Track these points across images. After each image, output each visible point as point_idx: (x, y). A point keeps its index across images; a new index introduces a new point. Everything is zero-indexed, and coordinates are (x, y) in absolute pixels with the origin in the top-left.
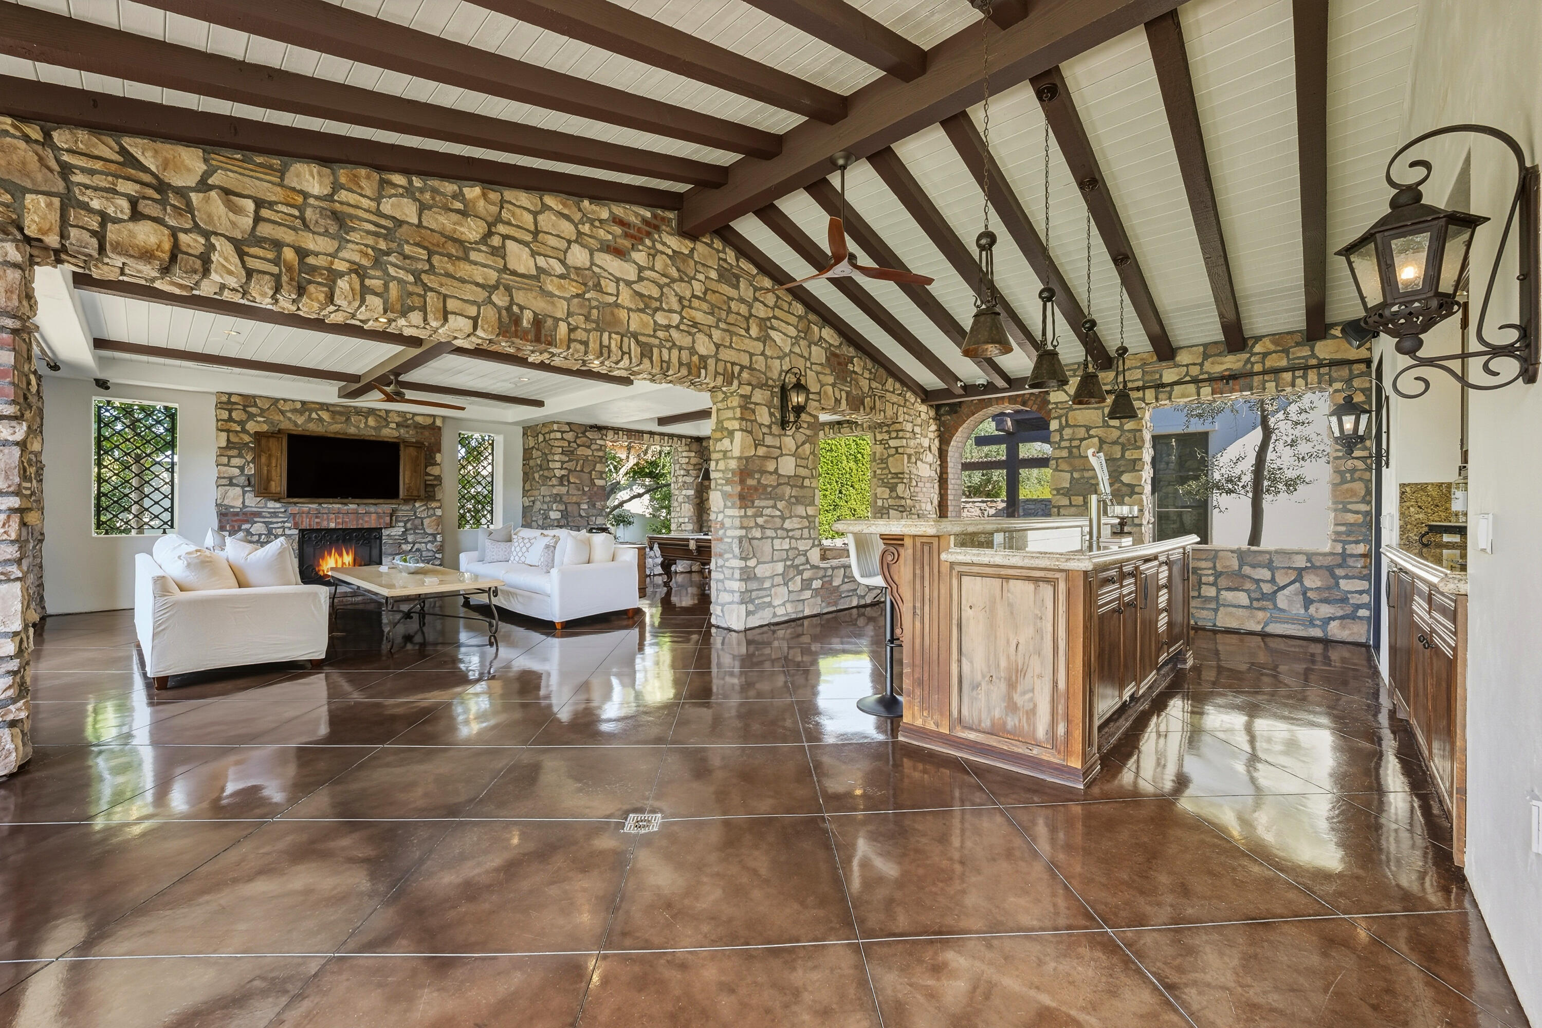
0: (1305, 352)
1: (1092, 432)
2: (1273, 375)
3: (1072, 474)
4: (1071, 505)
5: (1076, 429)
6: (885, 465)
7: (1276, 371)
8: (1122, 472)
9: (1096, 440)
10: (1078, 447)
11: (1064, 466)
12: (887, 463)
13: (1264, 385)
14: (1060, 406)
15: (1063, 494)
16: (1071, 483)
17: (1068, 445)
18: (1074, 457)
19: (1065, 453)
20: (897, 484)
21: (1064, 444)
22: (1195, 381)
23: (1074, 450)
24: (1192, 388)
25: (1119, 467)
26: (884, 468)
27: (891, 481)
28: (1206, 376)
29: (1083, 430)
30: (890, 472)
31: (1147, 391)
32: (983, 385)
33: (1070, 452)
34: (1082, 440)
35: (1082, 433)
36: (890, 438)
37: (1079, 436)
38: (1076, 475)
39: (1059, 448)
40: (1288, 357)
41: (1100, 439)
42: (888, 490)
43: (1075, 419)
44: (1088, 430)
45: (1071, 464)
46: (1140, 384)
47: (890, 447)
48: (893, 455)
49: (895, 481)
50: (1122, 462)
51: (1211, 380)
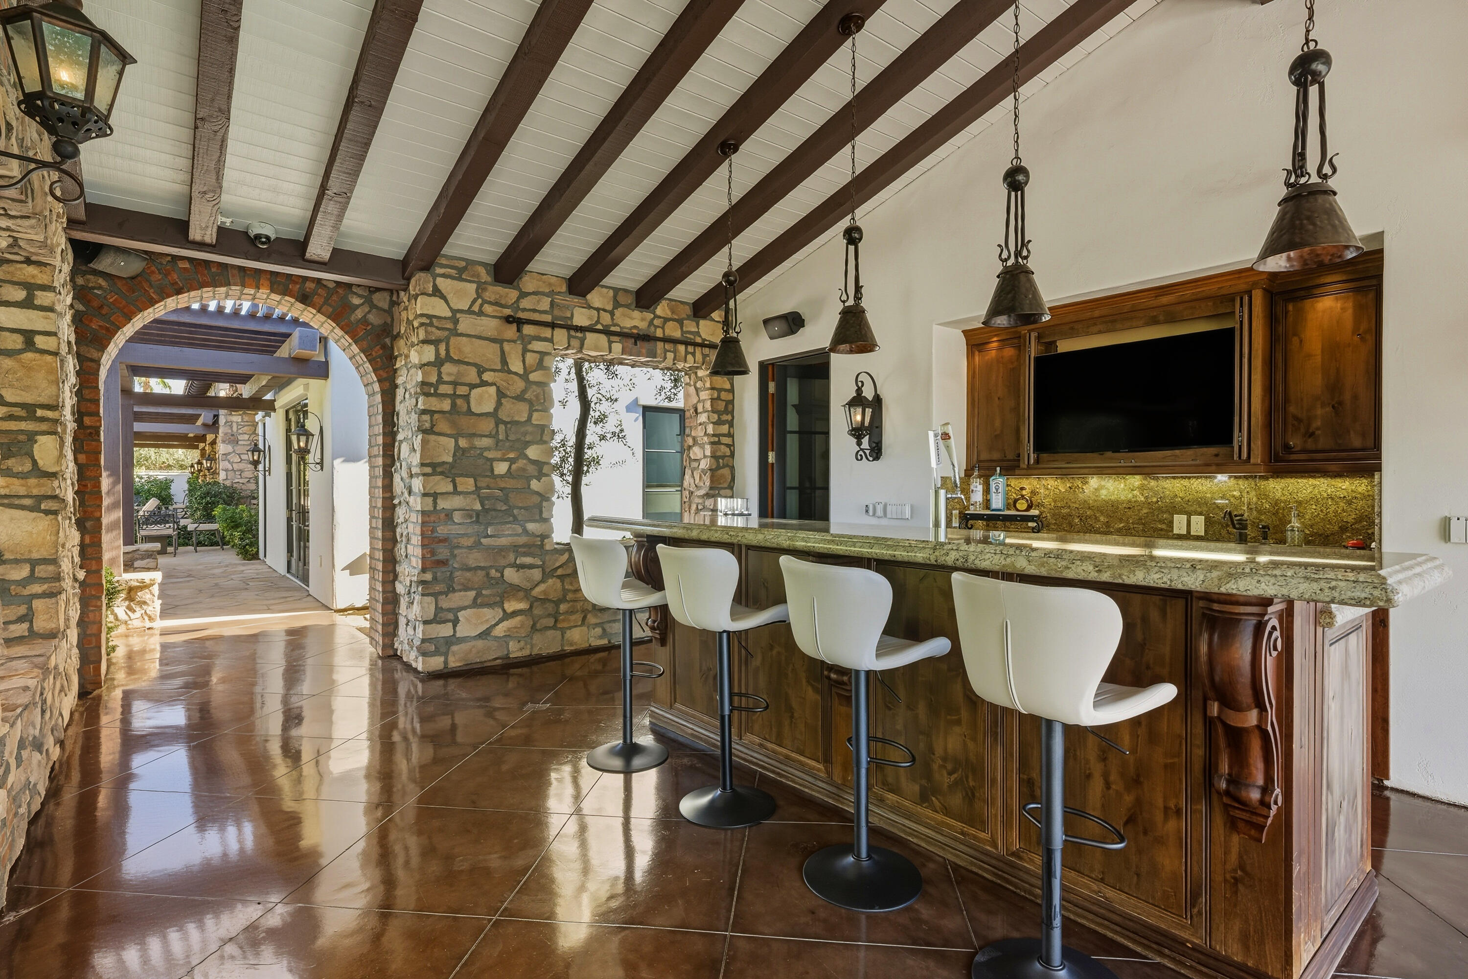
0: (690, 326)
1: (487, 377)
2: (672, 345)
3: (456, 442)
4: (456, 492)
5: (463, 368)
7: (675, 341)
8: (527, 444)
9: (492, 390)
10: (467, 398)
11: (443, 426)
13: (665, 355)
14: (434, 320)
15: (442, 473)
16: (454, 455)
17: (451, 392)
18: (458, 413)
19: (446, 405)
20: (31, 437)
21: (444, 389)
22: (606, 332)
23: (459, 402)
24: (603, 338)
25: (525, 434)
28: (618, 329)
29: (473, 371)
31: (557, 331)
32: (268, 238)
33: (454, 405)
34: (473, 386)
35: (472, 375)
37: (467, 380)
38: (463, 443)
39: (436, 395)
40: (682, 328)
41: (498, 390)
43: (460, 350)
44: (480, 373)
45: (454, 424)
46: (548, 318)
50: (530, 429)
51: (623, 335)
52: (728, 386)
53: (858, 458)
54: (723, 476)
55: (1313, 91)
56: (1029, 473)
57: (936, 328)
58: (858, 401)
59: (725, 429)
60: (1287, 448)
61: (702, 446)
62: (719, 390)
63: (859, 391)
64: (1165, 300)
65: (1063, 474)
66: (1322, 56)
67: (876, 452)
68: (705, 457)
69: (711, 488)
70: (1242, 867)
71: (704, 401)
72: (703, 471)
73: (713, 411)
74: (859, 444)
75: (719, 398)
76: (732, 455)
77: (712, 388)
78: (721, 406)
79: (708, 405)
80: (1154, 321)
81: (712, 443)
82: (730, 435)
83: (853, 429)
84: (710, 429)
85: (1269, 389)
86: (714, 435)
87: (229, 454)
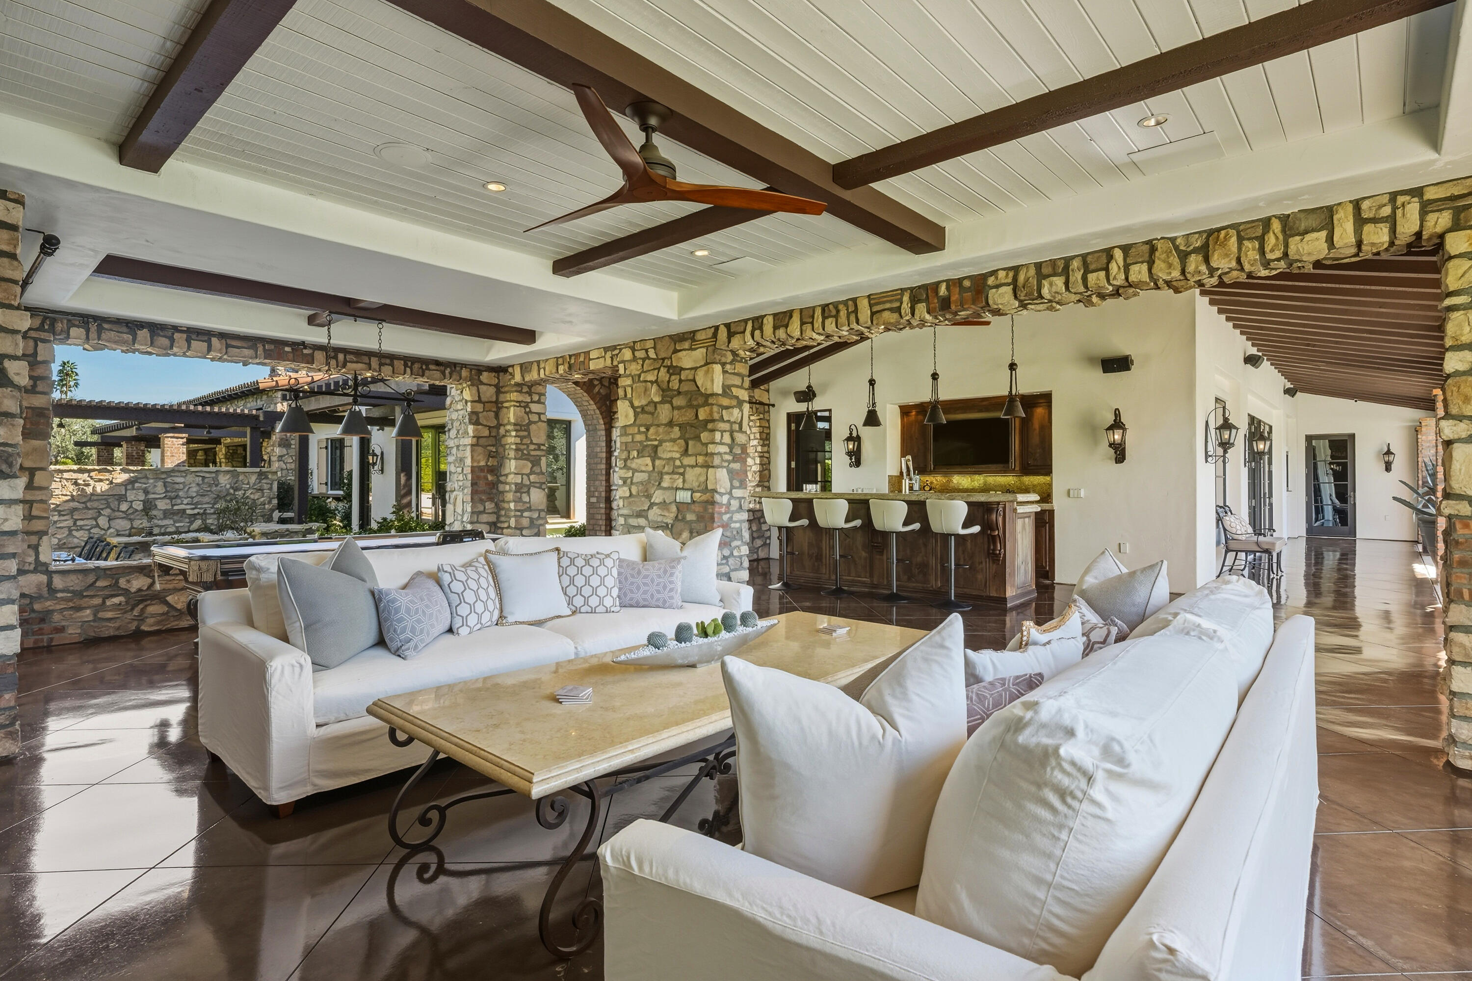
6: (526, 433)
12: (528, 430)
26: (525, 437)
27: (532, 453)
30: (532, 443)
36: (532, 402)
42: (530, 465)
47: (530, 412)
48: (535, 423)
49: (538, 453)
52: (767, 425)
53: (851, 466)
54: (765, 475)
55: (1014, 372)
56: (930, 473)
57: (888, 406)
58: (850, 439)
59: (766, 449)
60: (1028, 464)
61: (754, 458)
62: (763, 427)
63: (851, 434)
64: (984, 403)
65: (945, 474)
66: (1016, 364)
67: (858, 463)
68: (755, 464)
69: (759, 482)
70: (996, 572)
71: (754, 433)
72: (754, 472)
73: (761, 439)
74: (851, 459)
75: (763, 432)
76: (769, 463)
77: (760, 426)
78: (764, 436)
79: (758, 436)
80: (981, 411)
81: (760, 457)
82: (768, 452)
83: (848, 452)
84: (759, 449)
85: (1022, 442)
86: (761, 452)
87: (284, 455)
